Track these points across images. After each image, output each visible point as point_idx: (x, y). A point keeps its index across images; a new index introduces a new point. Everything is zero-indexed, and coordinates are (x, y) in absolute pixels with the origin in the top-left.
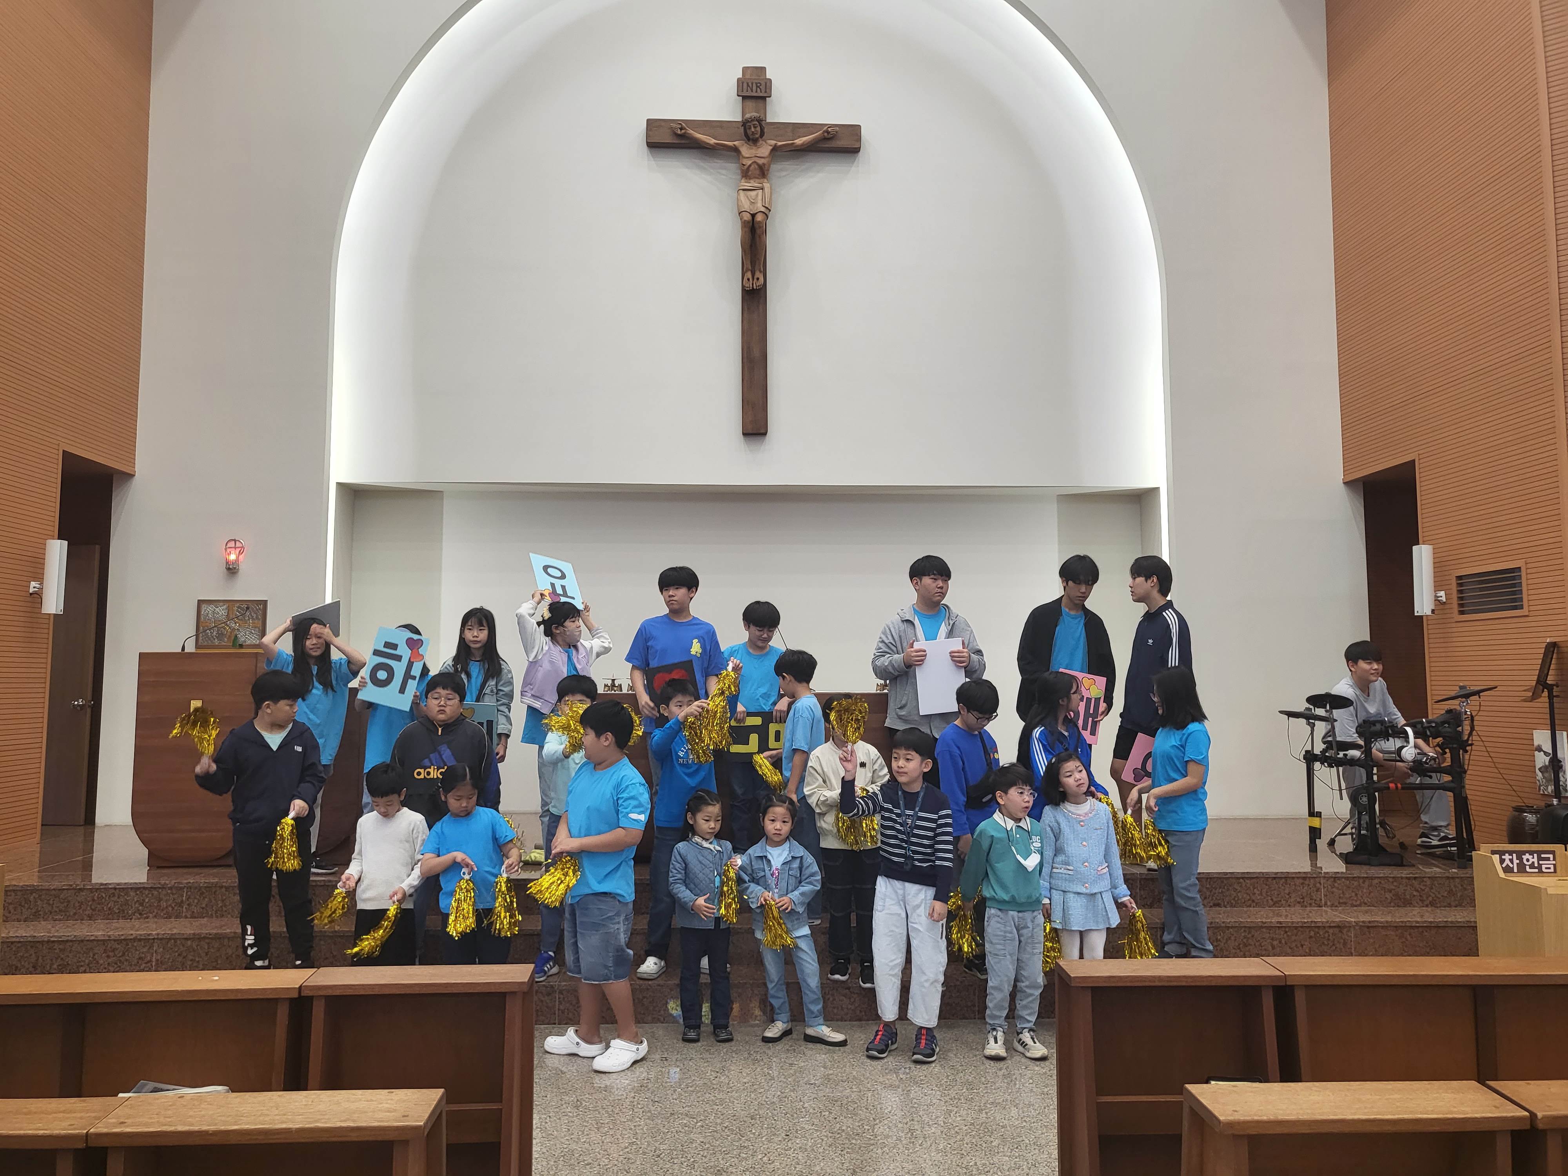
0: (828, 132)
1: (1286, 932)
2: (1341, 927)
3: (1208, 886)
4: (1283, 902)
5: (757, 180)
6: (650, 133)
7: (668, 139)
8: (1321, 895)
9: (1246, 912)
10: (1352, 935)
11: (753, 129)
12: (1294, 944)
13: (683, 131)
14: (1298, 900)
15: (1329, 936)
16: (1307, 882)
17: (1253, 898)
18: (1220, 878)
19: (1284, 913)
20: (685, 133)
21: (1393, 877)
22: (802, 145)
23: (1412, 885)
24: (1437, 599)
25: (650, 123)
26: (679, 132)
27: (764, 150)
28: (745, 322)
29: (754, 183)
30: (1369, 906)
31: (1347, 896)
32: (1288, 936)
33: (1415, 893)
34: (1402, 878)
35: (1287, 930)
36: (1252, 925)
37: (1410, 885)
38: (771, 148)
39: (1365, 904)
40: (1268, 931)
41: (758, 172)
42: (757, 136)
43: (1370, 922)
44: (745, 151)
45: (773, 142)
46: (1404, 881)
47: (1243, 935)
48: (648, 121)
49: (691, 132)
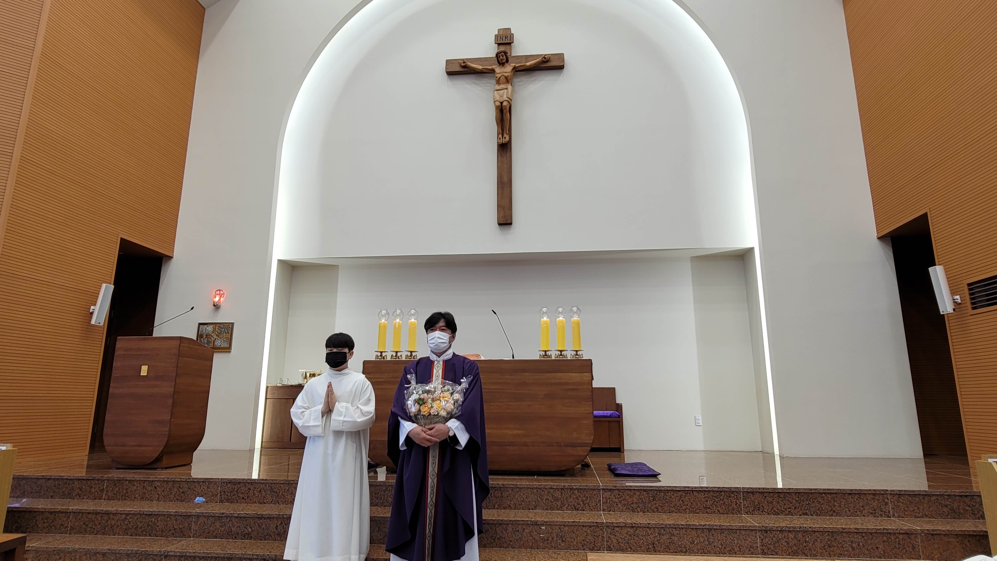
0: (545, 58)
1: (863, 537)
2: (908, 534)
3: (797, 499)
4: (859, 513)
5: (504, 85)
6: (447, 67)
8: (889, 508)
9: (829, 520)
10: (919, 541)
11: (501, 57)
12: (870, 547)
13: (465, 64)
14: (871, 511)
15: (899, 541)
16: (877, 497)
17: (834, 509)
18: (806, 493)
19: (860, 521)
20: (466, 65)
21: (948, 495)
22: (530, 65)
23: (964, 502)
24: (955, 302)
25: (448, 62)
26: (463, 64)
27: (508, 69)
28: (499, 162)
29: (502, 86)
30: (930, 518)
31: (911, 509)
32: (865, 540)
33: (967, 508)
34: (955, 495)
35: (864, 535)
36: (834, 530)
37: (963, 502)
38: (512, 68)
39: (926, 516)
40: (848, 535)
41: (504, 80)
42: (504, 61)
43: (933, 530)
44: (498, 70)
45: (513, 65)
46: (958, 498)
47: (827, 538)
48: (446, 60)
49: (469, 64)
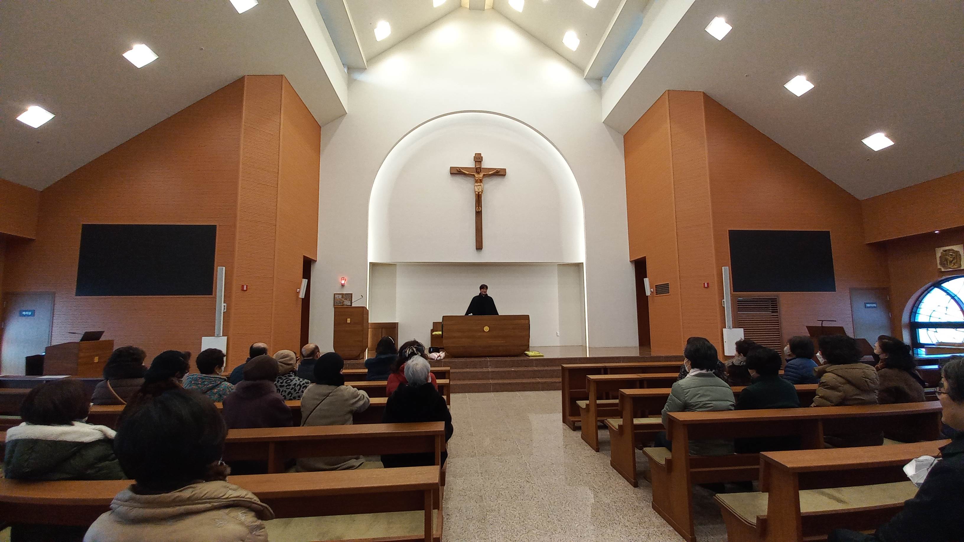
0: (498, 171)
6: (451, 170)
7: (456, 172)
11: (478, 170)
20: (460, 170)
22: (491, 173)
24: (651, 292)
27: (481, 175)
28: (477, 220)
29: (479, 184)
38: (483, 175)
41: (479, 181)
42: (479, 172)
44: (476, 175)
45: (483, 173)
48: (451, 167)
49: (462, 170)
